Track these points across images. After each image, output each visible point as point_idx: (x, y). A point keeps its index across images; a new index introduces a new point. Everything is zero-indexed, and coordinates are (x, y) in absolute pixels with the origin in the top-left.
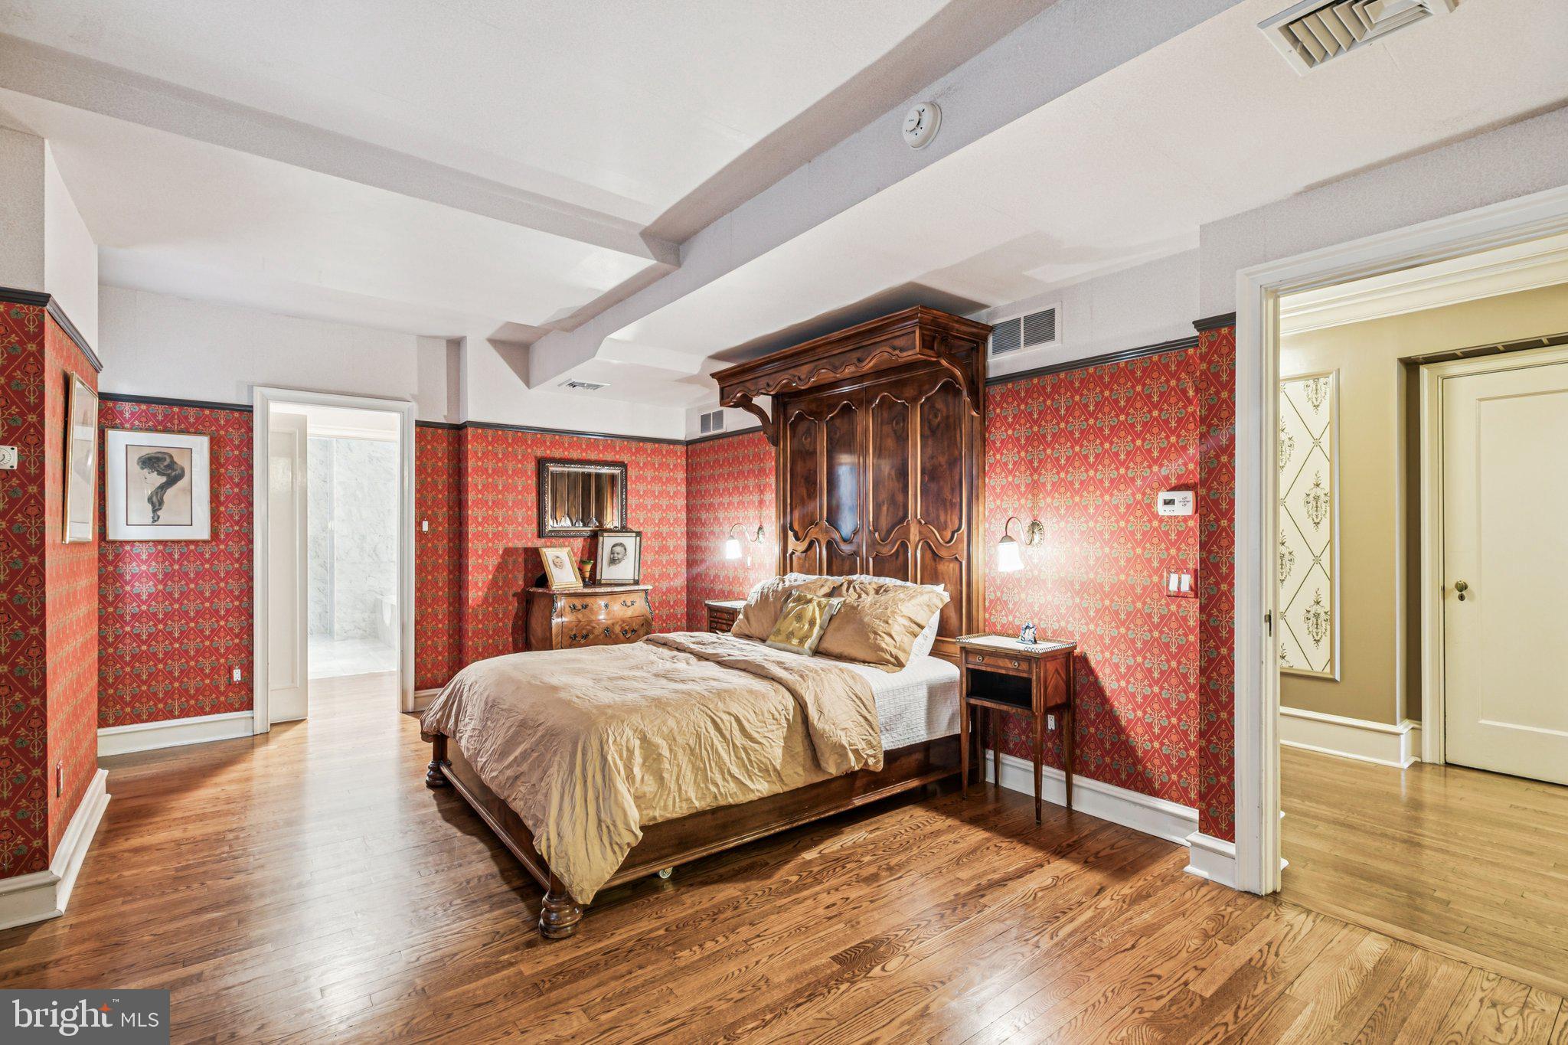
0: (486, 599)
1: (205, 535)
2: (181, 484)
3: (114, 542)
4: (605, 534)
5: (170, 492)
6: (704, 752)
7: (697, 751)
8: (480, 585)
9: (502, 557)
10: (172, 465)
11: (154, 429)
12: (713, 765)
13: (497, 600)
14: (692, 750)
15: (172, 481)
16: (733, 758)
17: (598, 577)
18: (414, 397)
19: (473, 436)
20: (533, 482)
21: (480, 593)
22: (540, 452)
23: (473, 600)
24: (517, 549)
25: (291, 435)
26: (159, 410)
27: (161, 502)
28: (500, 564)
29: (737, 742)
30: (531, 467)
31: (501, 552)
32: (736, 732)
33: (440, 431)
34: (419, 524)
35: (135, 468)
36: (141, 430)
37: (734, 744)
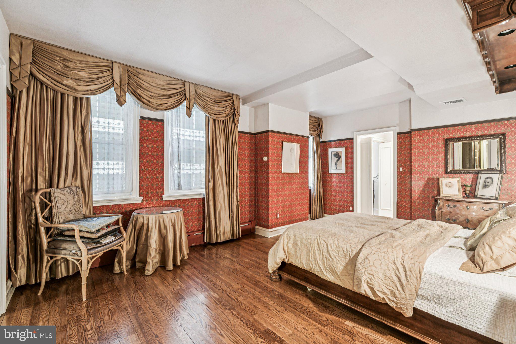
0: (419, 198)
1: (344, 172)
2: (340, 160)
3: (330, 174)
4: (483, 172)
5: (339, 162)
6: (311, 250)
7: (309, 249)
8: (417, 192)
9: (427, 181)
10: (339, 155)
11: (336, 147)
12: (313, 257)
13: (424, 198)
14: (307, 248)
15: (339, 159)
16: (321, 258)
17: (476, 194)
18: (397, 125)
19: (414, 135)
20: (442, 150)
21: (417, 195)
22: (446, 136)
23: (414, 197)
24: (434, 179)
25: (367, 143)
26: (337, 142)
27: (337, 164)
28: (425, 184)
29: (324, 254)
30: (442, 143)
31: (426, 179)
32: (325, 250)
33: (407, 135)
34: (399, 169)
35: (333, 156)
36: (334, 148)
37: (323, 254)
